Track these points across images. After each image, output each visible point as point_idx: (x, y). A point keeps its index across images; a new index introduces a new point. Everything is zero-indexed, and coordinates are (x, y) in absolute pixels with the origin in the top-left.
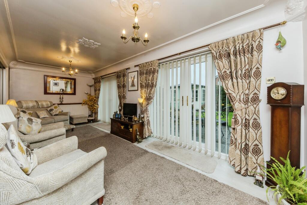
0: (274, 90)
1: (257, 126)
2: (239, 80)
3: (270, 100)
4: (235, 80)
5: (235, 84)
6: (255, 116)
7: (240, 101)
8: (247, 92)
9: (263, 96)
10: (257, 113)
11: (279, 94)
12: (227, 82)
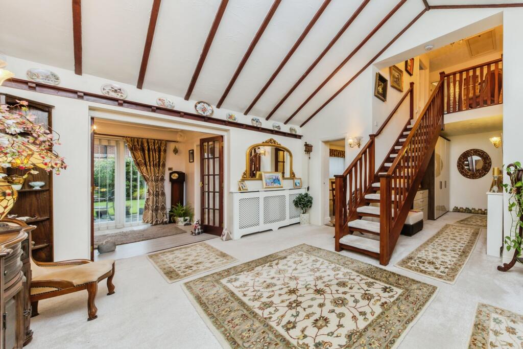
0: (174, 175)
1: (163, 194)
2: (152, 168)
3: (171, 180)
4: (148, 167)
5: (149, 170)
6: (162, 189)
7: (152, 180)
8: (157, 175)
9: (167, 177)
10: (163, 187)
11: (175, 176)
12: (142, 168)
